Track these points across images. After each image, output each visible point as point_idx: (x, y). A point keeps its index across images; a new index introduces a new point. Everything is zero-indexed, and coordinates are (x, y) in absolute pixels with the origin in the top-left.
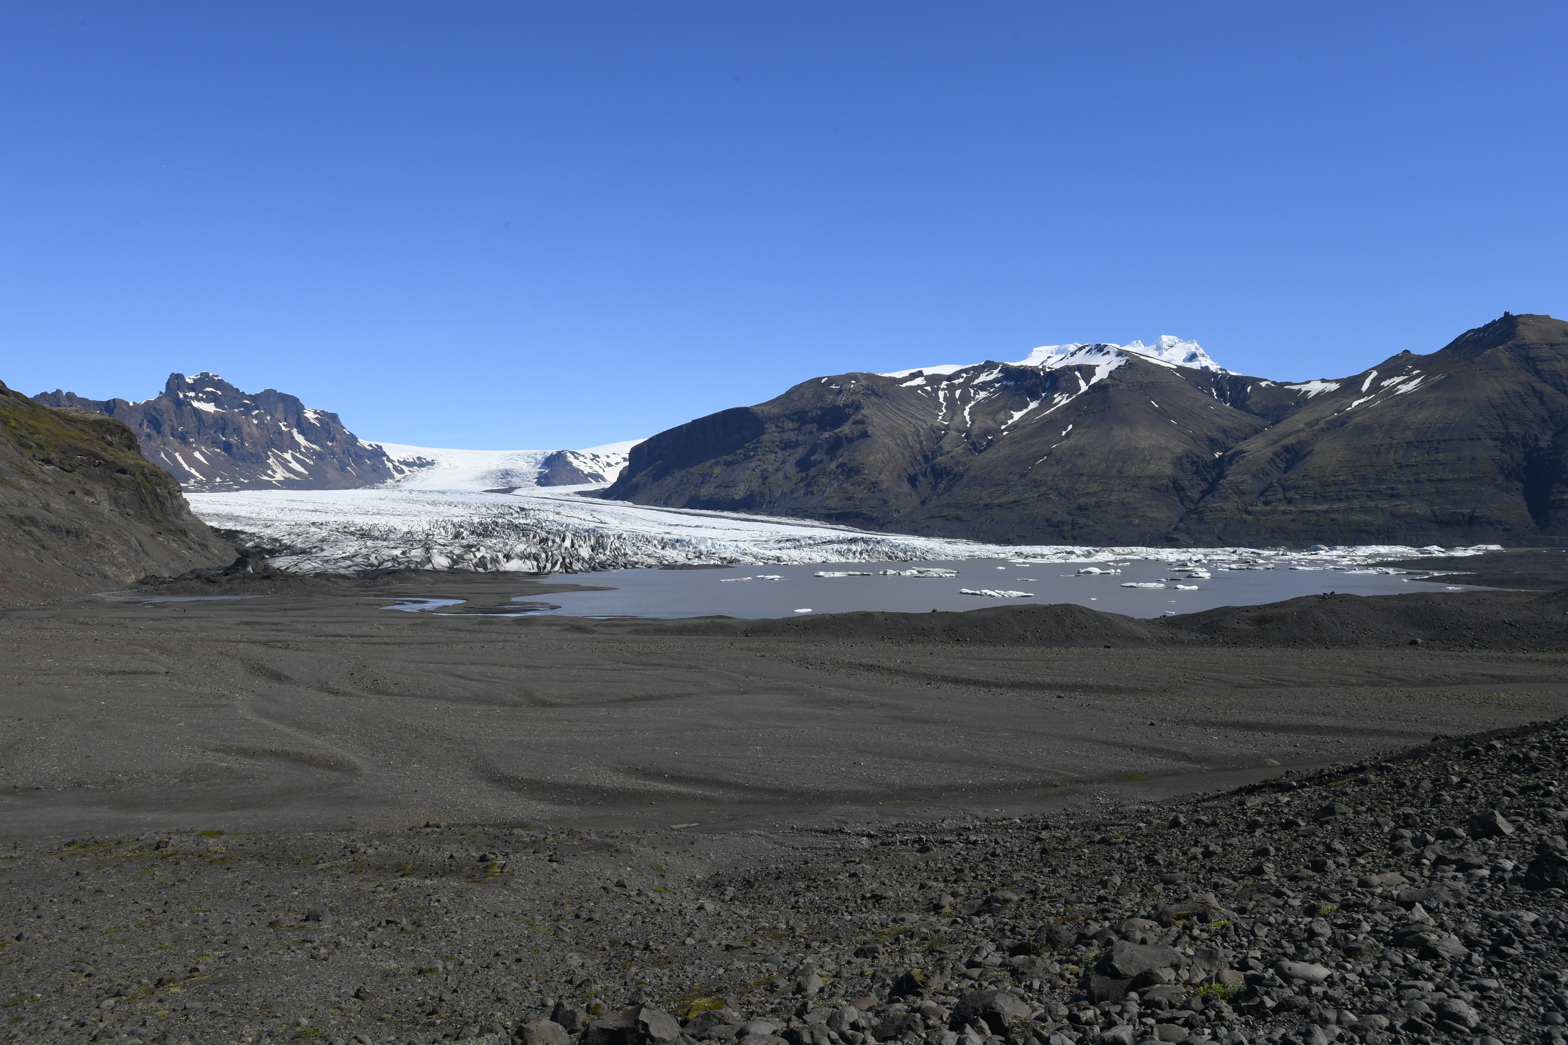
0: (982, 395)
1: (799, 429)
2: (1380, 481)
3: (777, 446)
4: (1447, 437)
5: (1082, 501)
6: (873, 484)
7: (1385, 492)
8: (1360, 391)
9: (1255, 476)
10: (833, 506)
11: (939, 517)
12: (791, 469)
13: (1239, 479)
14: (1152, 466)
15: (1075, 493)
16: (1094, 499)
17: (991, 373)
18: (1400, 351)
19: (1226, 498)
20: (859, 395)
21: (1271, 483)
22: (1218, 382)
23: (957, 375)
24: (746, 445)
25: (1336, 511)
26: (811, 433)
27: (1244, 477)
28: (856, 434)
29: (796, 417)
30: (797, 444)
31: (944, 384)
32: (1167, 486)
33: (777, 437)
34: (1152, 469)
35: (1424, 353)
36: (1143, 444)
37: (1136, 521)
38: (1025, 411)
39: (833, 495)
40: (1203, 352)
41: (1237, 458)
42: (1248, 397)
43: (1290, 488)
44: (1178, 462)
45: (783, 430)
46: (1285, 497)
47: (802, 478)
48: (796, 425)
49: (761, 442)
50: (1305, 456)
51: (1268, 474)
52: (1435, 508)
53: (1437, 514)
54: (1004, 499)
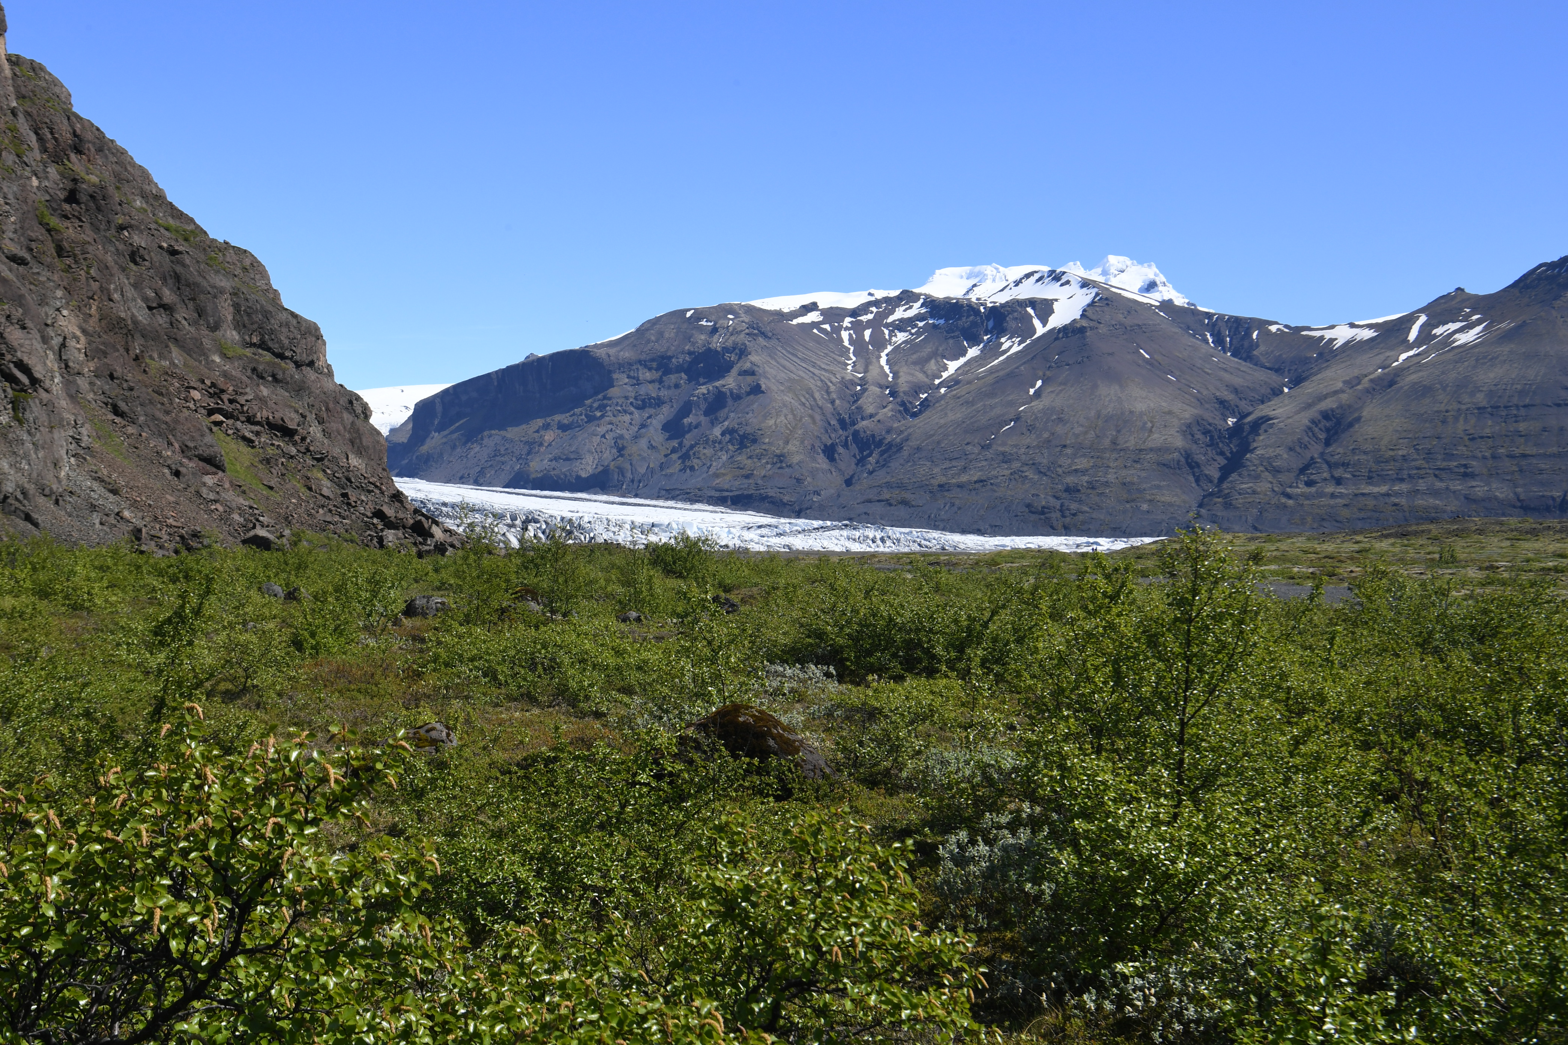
0: (901, 337)
1: (661, 381)
2: (1449, 456)
3: (631, 403)
4: (1527, 401)
5: (1070, 480)
6: (779, 456)
7: (1457, 470)
8: (1405, 340)
9: (1291, 449)
10: (726, 487)
11: (879, 501)
12: (655, 433)
13: (1270, 452)
14: (1156, 436)
15: (1060, 470)
16: (1086, 478)
17: (911, 307)
18: (1451, 289)
19: (1257, 477)
20: (742, 336)
21: (1312, 458)
22: (1214, 325)
23: (864, 308)
24: (588, 402)
25: (1398, 494)
26: (677, 386)
27: (1278, 451)
28: (745, 388)
29: (654, 365)
30: (659, 402)
31: (847, 321)
32: (1179, 461)
33: (630, 391)
34: (1157, 439)
35: (1482, 292)
36: (1140, 407)
37: (1145, 507)
38: (962, 360)
39: (722, 471)
40: (1164, 279)
41: (1264, 427)
42: (1254, 345)
43: (1336, 465)
44: (1187, 430)
45: (638, 382)
46: (1332, 477)
47: (674, 447)
48: (656, 375)
49: (610, 399)
50: (1351, 425)
51: (1306, 447)
52: (1519, 490)
53: (1522, 497)
54: (964, 478)
